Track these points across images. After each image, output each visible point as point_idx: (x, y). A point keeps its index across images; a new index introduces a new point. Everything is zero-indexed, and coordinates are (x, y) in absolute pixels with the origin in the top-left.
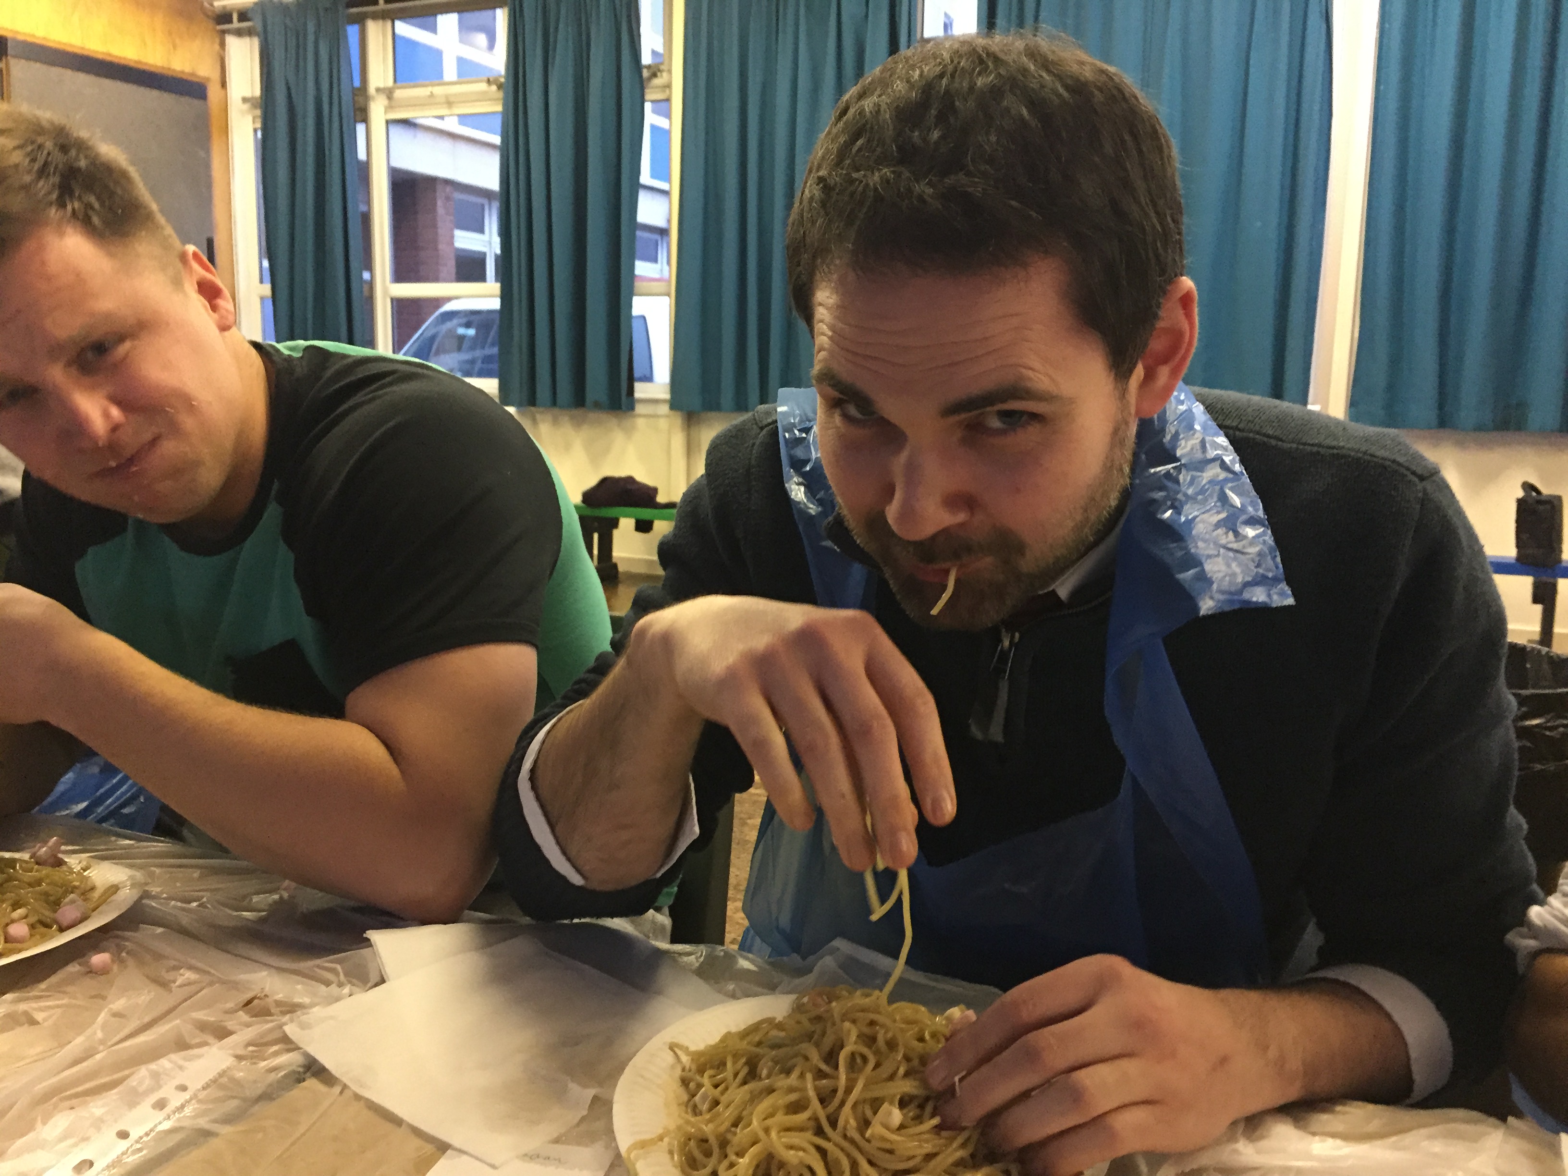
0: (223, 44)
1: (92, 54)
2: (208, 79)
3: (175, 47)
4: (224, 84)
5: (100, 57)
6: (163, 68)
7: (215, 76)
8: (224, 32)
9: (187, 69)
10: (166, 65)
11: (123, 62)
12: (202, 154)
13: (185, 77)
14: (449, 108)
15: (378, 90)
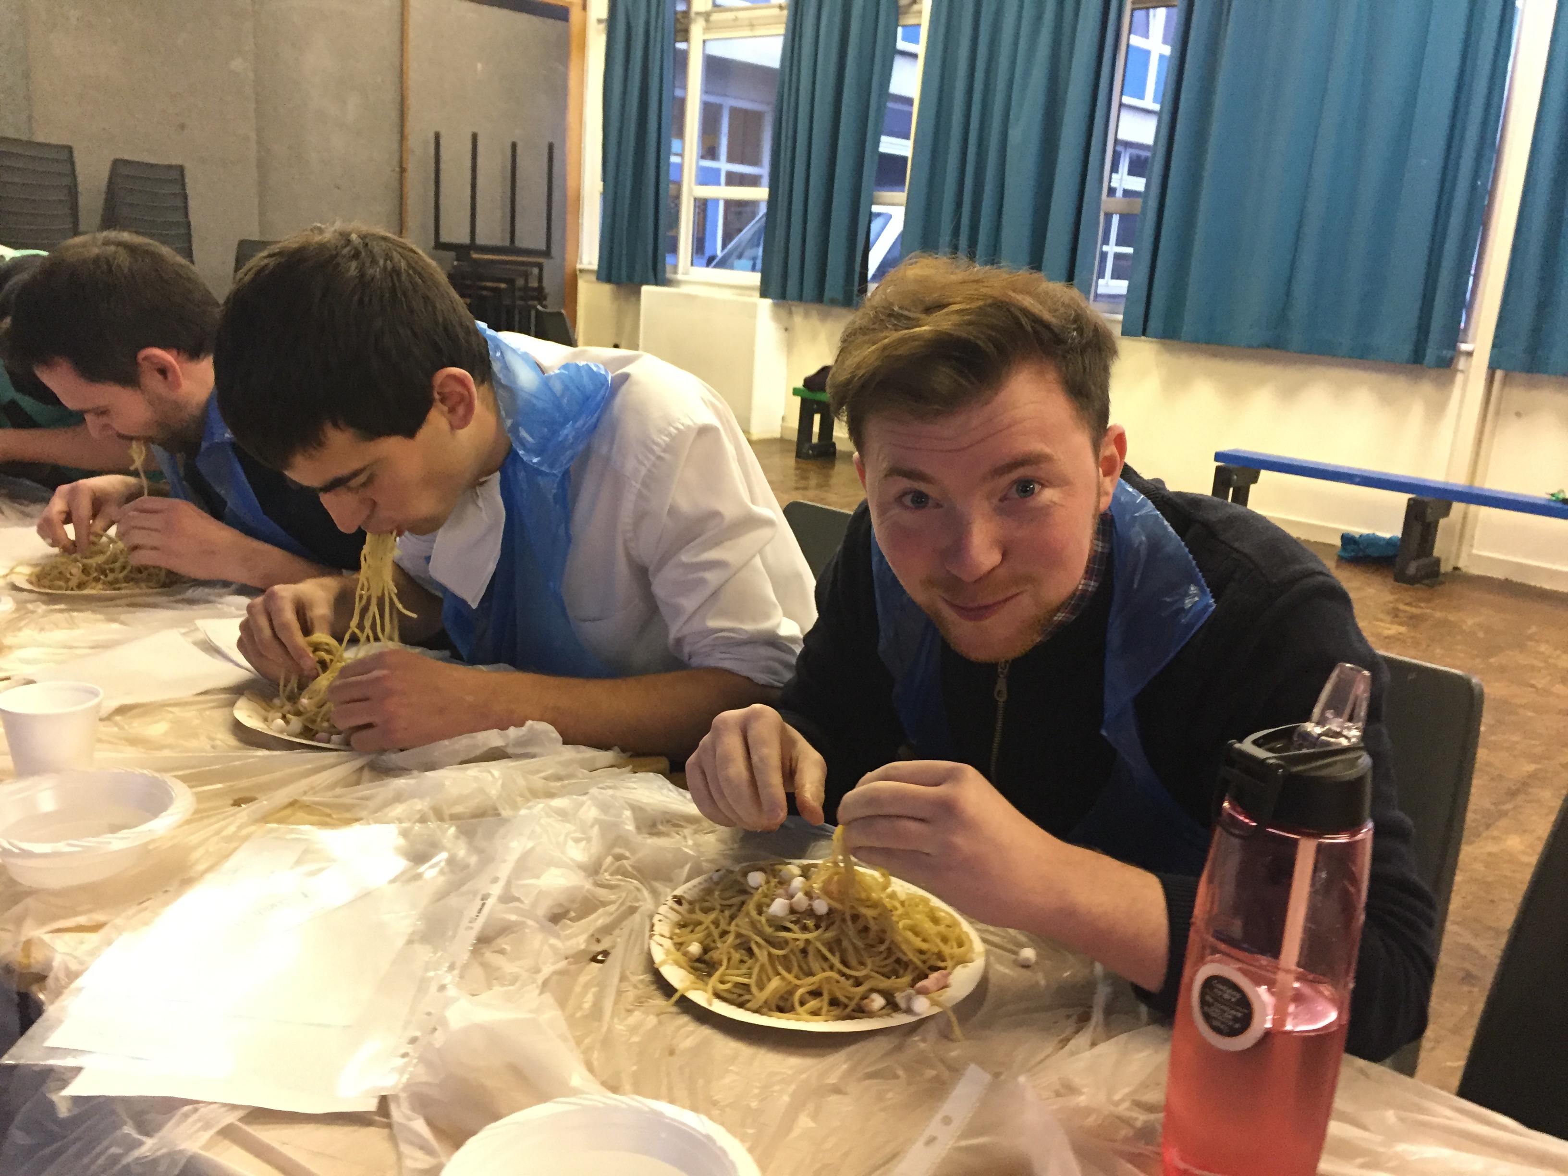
2: (572, 3)
12: (561, 68)
13: (551, 2)
14: (752, 30)
15: (698, 14)
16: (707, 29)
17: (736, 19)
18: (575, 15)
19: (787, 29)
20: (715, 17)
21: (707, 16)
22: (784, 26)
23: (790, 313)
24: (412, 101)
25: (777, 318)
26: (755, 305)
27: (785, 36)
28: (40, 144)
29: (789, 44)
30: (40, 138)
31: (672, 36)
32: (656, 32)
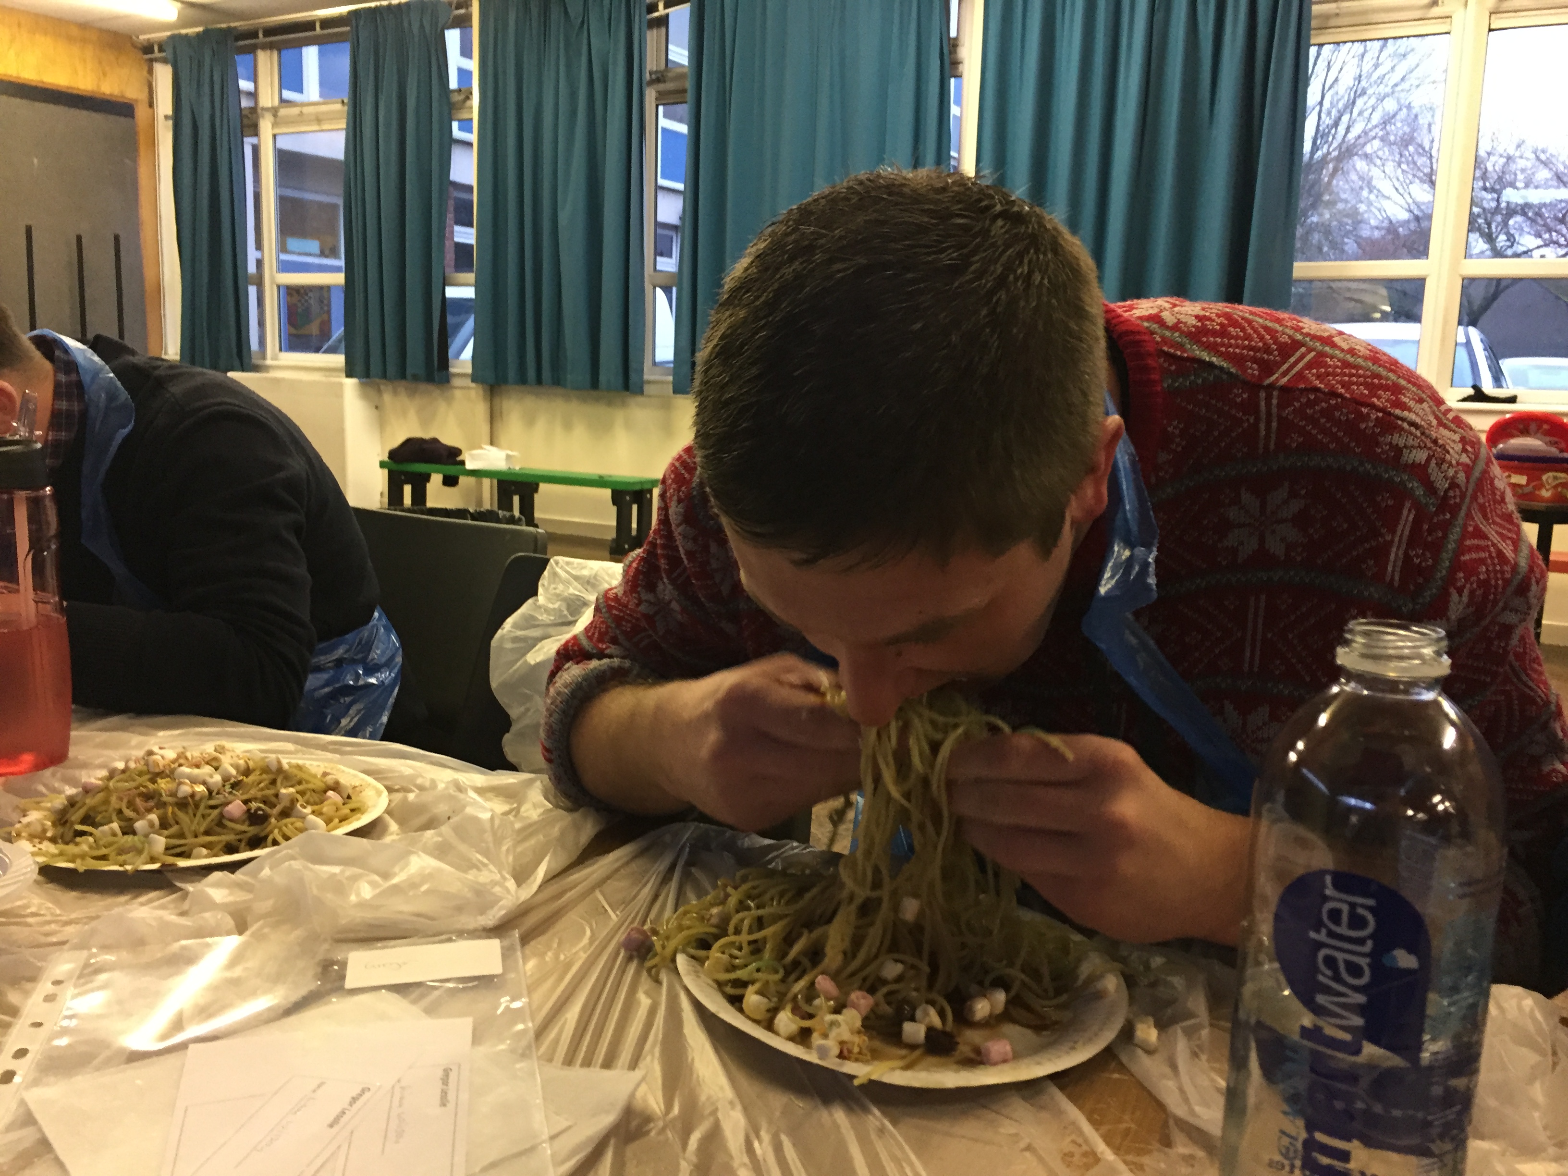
0: (150, 71)
2: (136, 101)
3: (105, 74)
4: (151, 105)
6: (93, 92)
7: (143, 96)
9: (116, 92)
10: (95, 89)
12: (128, 162)
13: (113, 99)
14: (319, 125)
15: (265, 109)
16: (275, 125)
17: (301, 114)
18: (141, 112)
19: (348, 124)
20: (282, 112)
22: (345, 121)
23: (379, 391)
25: (364, 396)
26: (341, 385)
27: (347, 129)
29: (352, 137)
31: (239, 131)
32: (222, 129)
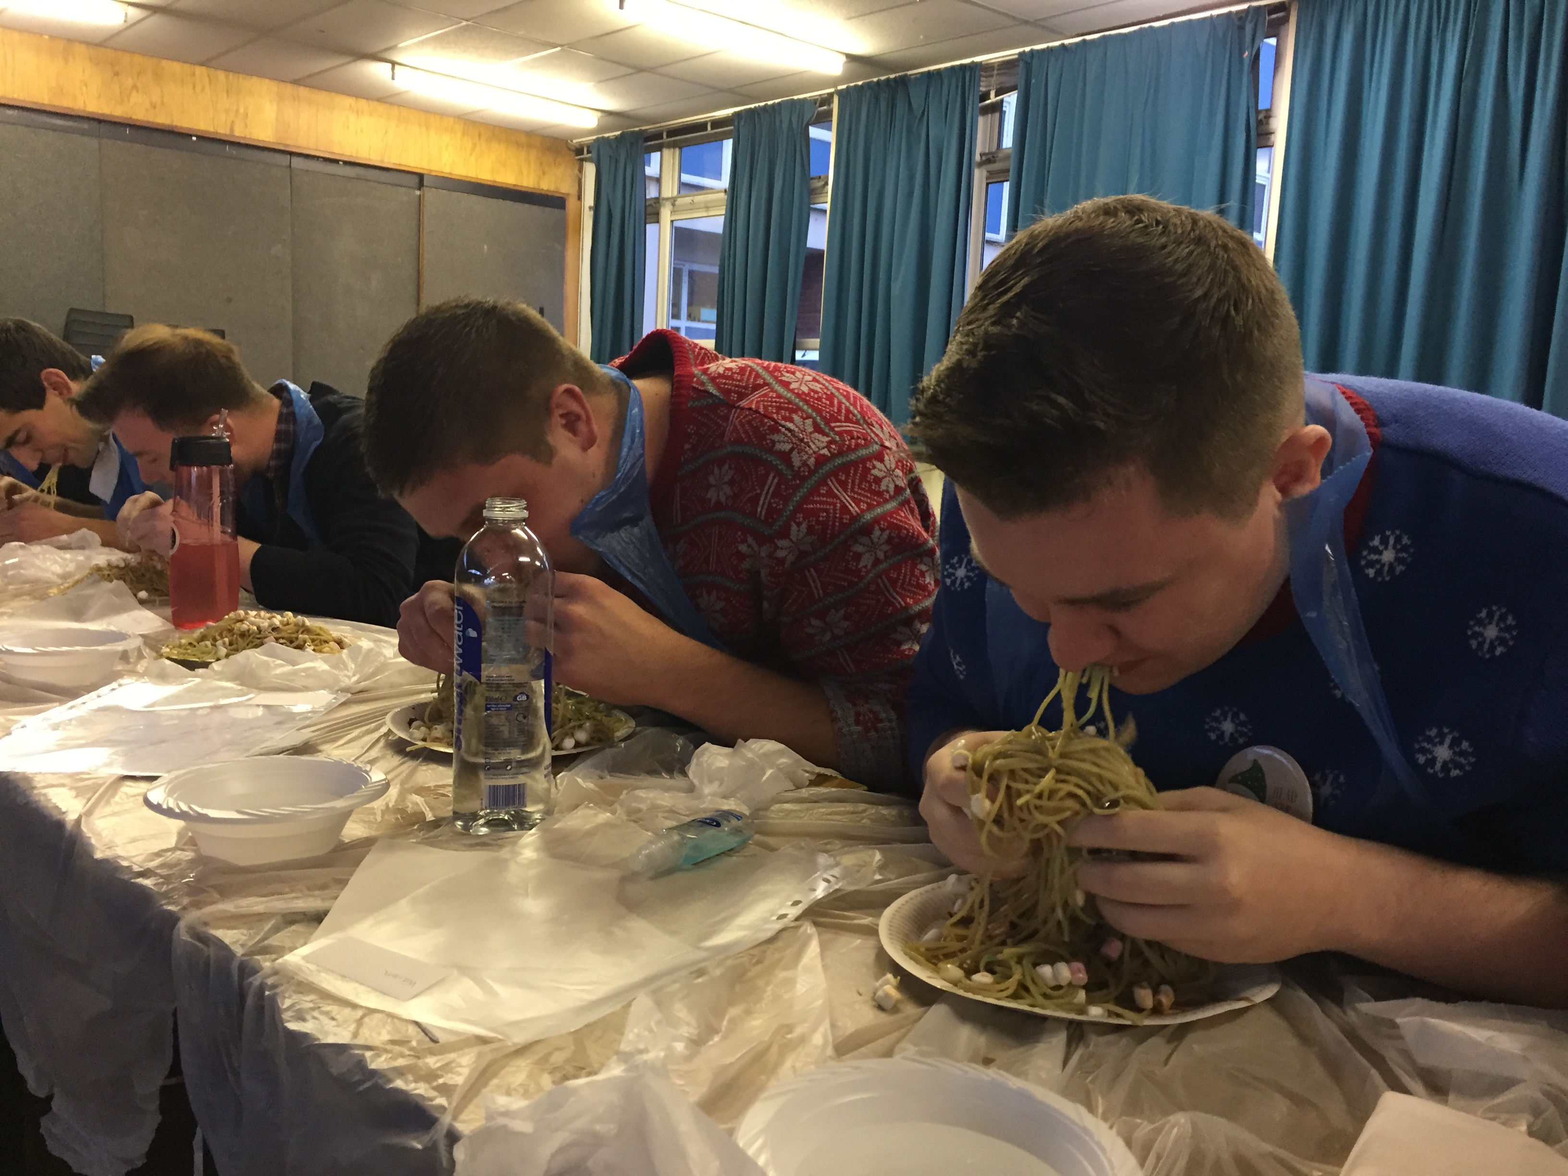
0: (581, 170)
1: (482, 182)
2: (568, 194)
3: (544, 173)
4: (579, 198)
5: (489, 183)
6: (534, 188)
7: (574, 191)
8: (582, 160)
9: (552, 188)
10: (536, 187)
11: (505, 186)
12: (559, 247)
13: (550, 194)
14: (707, 211)
15: (667, 199)
16: (673, 212)
17: (693, 202)
18: (571, 204)
19: (726, 210)
20: (680, 201)
21: (673, 201)
22: (725, 208)
24: (426, 276)
28: (112, 315)
29: (728, 222)
30: (111, 310)
31: (644, 219)
32: (630, 218)
